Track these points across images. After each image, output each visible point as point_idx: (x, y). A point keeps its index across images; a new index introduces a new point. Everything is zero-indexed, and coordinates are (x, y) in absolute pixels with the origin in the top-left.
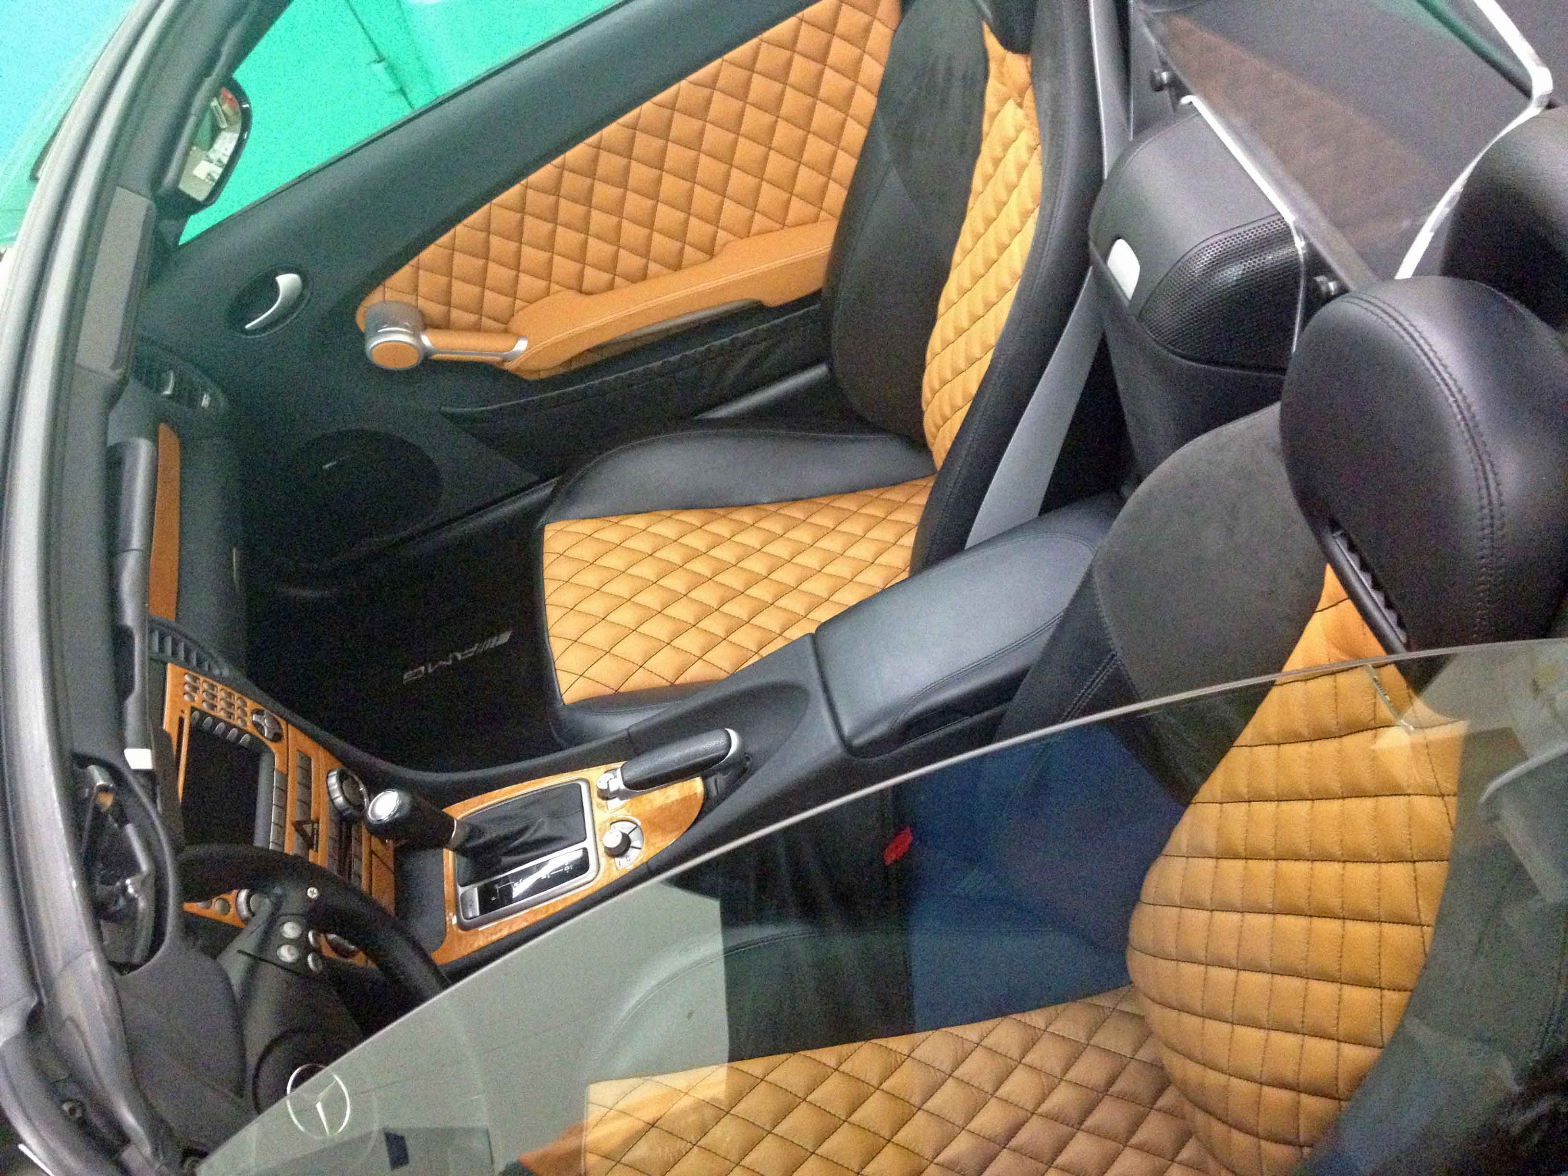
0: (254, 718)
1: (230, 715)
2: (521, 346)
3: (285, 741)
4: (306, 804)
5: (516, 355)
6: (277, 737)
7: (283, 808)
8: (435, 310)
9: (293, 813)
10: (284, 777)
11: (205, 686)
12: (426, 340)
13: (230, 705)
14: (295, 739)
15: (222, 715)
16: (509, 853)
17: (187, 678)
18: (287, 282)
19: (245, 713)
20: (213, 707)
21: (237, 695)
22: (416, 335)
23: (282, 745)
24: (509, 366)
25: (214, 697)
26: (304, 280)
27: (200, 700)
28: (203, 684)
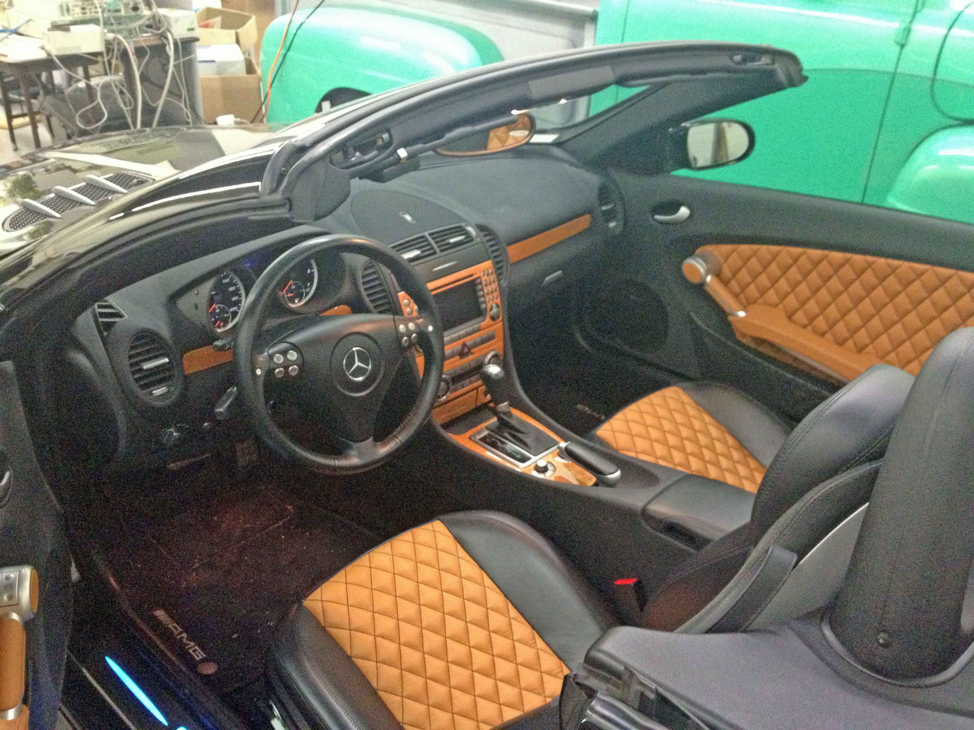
0: (494, 305)
1: (488, 294)
2: (742, 314)
3: (494, 323)
4: (475, 345)
5: (736, 316)
6: (493, 318)
7: (467, 335)
8: (727, 273)
9: (469, 340)
10: (479, 330)
11: (492, 279)
12: (709, 278)
13: (492, 292)
14: (498, 327)
15: (486, 291)
16: (510, 434)
17: (490, 271)
18: (684, 211)
19: (493, 300)
20: (486, 285)
21: (498, 293)
22: (708, 272)
23: (492, 322)
24: (730, 318)
25: (490, 284)
26: (691, 216)
27: (484, 279)
28: (493, 277)
